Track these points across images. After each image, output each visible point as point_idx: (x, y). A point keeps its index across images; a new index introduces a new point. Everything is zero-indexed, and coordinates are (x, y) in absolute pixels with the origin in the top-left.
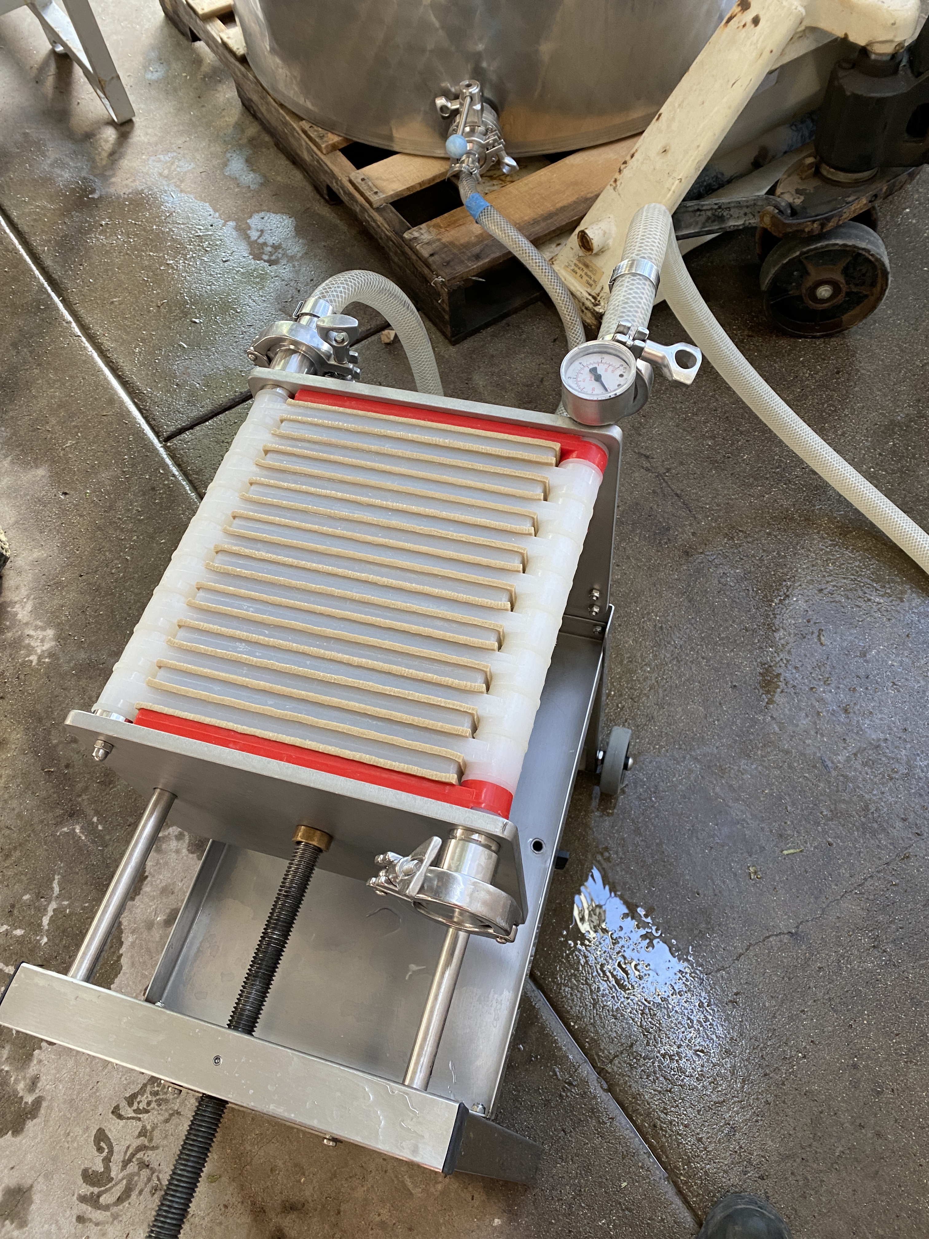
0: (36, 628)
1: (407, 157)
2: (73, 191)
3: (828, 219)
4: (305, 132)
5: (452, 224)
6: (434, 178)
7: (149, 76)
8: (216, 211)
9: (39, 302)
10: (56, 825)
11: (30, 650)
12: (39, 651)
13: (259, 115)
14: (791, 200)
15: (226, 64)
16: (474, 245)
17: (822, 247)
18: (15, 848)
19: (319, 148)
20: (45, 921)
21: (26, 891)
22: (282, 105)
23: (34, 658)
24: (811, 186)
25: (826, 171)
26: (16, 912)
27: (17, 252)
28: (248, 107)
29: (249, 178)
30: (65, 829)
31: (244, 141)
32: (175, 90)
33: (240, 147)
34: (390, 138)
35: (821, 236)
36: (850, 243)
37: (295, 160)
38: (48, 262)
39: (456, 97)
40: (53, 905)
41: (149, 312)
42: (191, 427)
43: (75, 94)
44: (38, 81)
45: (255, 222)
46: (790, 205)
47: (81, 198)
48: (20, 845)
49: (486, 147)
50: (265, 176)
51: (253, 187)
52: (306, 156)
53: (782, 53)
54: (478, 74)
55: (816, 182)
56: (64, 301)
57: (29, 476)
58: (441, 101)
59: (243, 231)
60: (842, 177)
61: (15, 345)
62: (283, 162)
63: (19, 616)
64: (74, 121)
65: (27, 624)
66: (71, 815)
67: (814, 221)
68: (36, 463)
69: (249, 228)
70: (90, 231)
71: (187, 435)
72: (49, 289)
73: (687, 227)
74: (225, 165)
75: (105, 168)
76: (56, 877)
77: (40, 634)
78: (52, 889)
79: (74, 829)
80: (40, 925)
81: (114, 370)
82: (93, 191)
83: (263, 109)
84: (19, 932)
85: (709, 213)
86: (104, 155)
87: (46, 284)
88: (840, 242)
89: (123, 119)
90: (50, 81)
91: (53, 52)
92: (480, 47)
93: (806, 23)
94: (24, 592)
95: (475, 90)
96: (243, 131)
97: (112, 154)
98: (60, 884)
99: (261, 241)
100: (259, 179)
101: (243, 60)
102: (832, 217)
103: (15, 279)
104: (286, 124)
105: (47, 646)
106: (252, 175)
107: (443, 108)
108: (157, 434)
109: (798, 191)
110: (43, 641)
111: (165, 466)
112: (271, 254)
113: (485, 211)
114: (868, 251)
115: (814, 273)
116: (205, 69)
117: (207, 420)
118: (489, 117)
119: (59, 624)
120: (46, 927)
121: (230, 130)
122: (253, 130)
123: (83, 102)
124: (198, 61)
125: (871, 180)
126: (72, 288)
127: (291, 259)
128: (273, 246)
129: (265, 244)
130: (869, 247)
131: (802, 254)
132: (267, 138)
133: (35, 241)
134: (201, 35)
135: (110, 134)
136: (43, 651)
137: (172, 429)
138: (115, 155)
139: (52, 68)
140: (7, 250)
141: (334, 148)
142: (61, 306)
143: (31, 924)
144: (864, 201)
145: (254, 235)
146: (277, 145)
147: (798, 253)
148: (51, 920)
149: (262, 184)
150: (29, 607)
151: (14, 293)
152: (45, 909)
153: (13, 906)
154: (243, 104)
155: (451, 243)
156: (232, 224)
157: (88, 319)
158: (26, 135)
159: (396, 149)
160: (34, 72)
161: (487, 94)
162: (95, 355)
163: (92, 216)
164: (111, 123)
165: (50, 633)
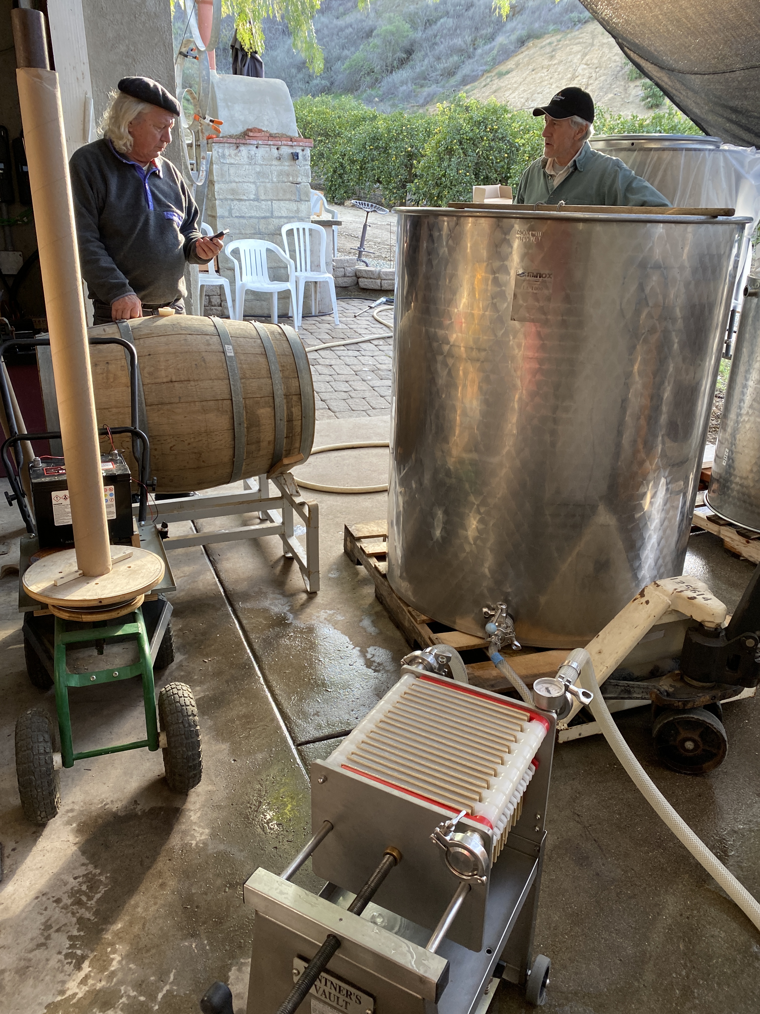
0: (200, 826)
1: (461, 634)
2: (278, 617)
3: (688, 702)
4: (409, 612)
5: (482, 668)
6: (474, 646)
7: (330, 575)
8: (351, 641)
9: (246, 664)
10: (182, 939)
11: (193, 837)
12: (198, 839)
13: (384, 602)
14: (667, 689)
15: (374, 577)
16: (492, 680)
17: (685, 718)
18: (154, 947)
19: (416, 621)
20: (160, 996)
21: (153, 974)
22: (400, 598)
23: (194, 843)
24: (678, 685)
25: (688, 679)
26: (144, 986)
27: (241, 639)
28: (379, 598)
29: (372, 630)
30: (187, 944)
31: (373, 612)
32: (342, 583)
33: (370, 615)
34: (455, 622)
35: (684, 711)
36: (701, 718)
37: (399, 626)
38: (256, 647)
39: (494, 609)
40: (167, 987)
41: (304, 680)
42: (314, 742)
43: (290, 576)
44: (273, 567)
45: (371, 650)
46: (666, 691)
47: (281, 621)
48: (157, 946)
49: (506, 634)
50: (380, 630)
51: (373, 634)
52: (406, 624)
53: (660, 618)
54: (506, 601)
55: (682, 684)
56: (259, 666)
57: (217, 747)
58: (485, 610)
59: (363, 653)
60: (695, 683)
61: (227, 682)
62: (391, 626)
63: (192, 818)
64: (287, 587)
65: (195, 823)
66: (192, 936)
67: (679, 701)
68: (224, 740)
69: (367, 652)
70: (282, 637)
71: (311, 745)
72: (253, 659)
73: (610, 693)
74: (361, 621)
75: (298, 610)
76: (174, 971)
77: (201, 830)
78: (169, 977)
79: (191, 945)
80: (156, 997)
81: (278, 704)
82: (288, 620)
83: (388, 600)
84: (142, 998)
85: (623, 688)
86: (298, 605)
87: (252, 657)
88: (696, 717)
89: (313, 590)
90: (279, 568)
91: (284, 556)
92: (509, 590)
93: (672, 607)
94: (198, 806)
95: (504, 607)
96: (373, 608)
97: (303, 605)
98: (174, 975)
99: (372, 659)
100: (377, 631)
101: (384, 576)
102: (689, 701)
103: (236, 651)
104: (400, 607)
105: (203, 837)
106: (374, 628)
107: (486, 613)
108: (294, 741)
109: (671, 686)
110: (201, 834)
111: (295, 759)
112: (376, 667)
113: (500, 662)
114: (712, 725)
115: (683, 734)
116: (359, 577)
117: (324, 740)
118: (509, 622)
119: (213, 828)
120: (159, 1000)
121: (366, 606)
122: (379, 608)
123: (293, 580)
124: (357, 573)
125: (712, 688)
126: (266, 661)
127: (387, 671)
128: (378, 663)
129: (374, 661)
130: (712, 723)
131: (674, 719)
132: (385, 613)
133: (252, 636)
134: (364, 562)
135: (304, 596)
136: (200, 840)
137: (303, 740)
138: (304, 606)
139: (282, 563)
140: (236, 638)
141: (423, 622)
142: (257, 668)
143: (151, 995)
144: (708, 697)
145: (369, 656)
146: (390, 618)
147: (672, 719)
148: (164, 996)
149: (378, 634)
150: (198, 814)
151: (234, 657)
152: (162, 989)
153: (143, 981)
154: (376, 596)
155: (479, 676)
156: (358, 648)
157: (270, 678)
158: (260, 588)
159: (457, 628)
160: (272, 563)
161: (509, 611)
162: (269, 695)
163: (284, 630)
164: (306, 591)
165: (207, 831)
